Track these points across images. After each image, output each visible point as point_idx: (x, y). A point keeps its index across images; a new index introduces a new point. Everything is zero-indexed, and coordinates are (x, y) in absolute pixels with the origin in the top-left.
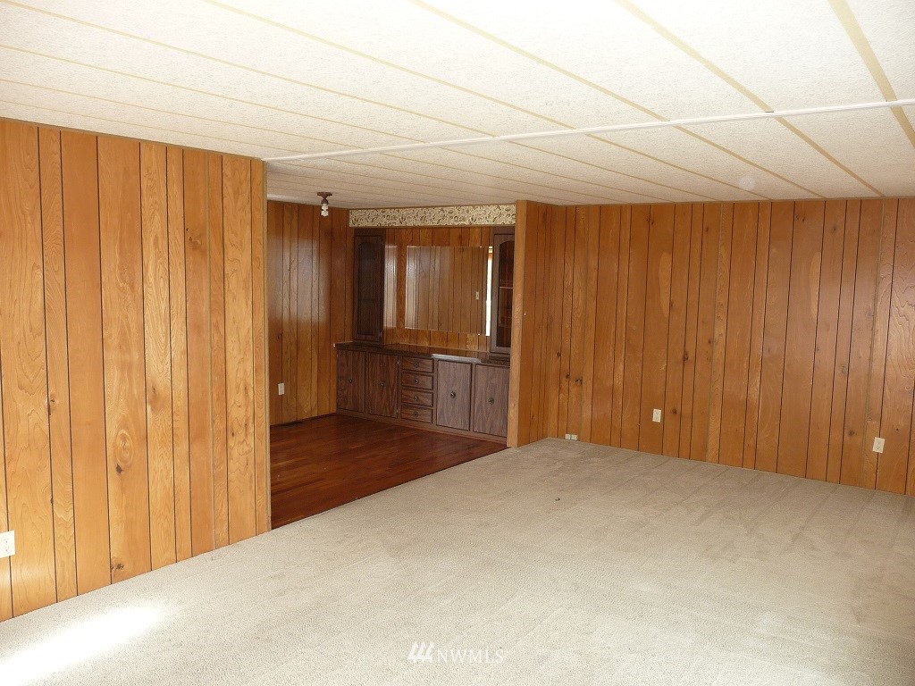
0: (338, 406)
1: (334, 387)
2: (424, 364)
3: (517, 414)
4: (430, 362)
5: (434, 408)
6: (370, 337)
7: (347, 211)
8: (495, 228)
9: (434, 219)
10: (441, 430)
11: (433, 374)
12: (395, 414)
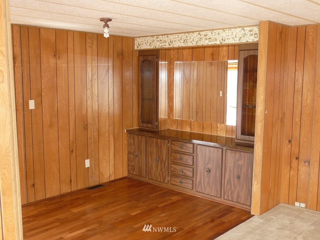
0: (129, 172)
1: (126, 159)
2: (186, 147)
3: (259, 190)
4: (191, 146)
5: (194, 179)
6: (149, 125)
7: (133, 39)
8: (239, 45)
9: (193, 41)
10: (199, 195)
11: (193, 154)
12: (166, 181)
